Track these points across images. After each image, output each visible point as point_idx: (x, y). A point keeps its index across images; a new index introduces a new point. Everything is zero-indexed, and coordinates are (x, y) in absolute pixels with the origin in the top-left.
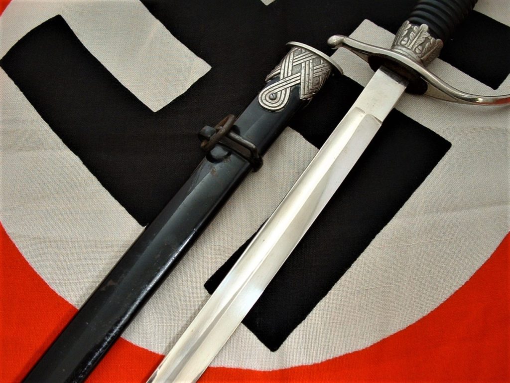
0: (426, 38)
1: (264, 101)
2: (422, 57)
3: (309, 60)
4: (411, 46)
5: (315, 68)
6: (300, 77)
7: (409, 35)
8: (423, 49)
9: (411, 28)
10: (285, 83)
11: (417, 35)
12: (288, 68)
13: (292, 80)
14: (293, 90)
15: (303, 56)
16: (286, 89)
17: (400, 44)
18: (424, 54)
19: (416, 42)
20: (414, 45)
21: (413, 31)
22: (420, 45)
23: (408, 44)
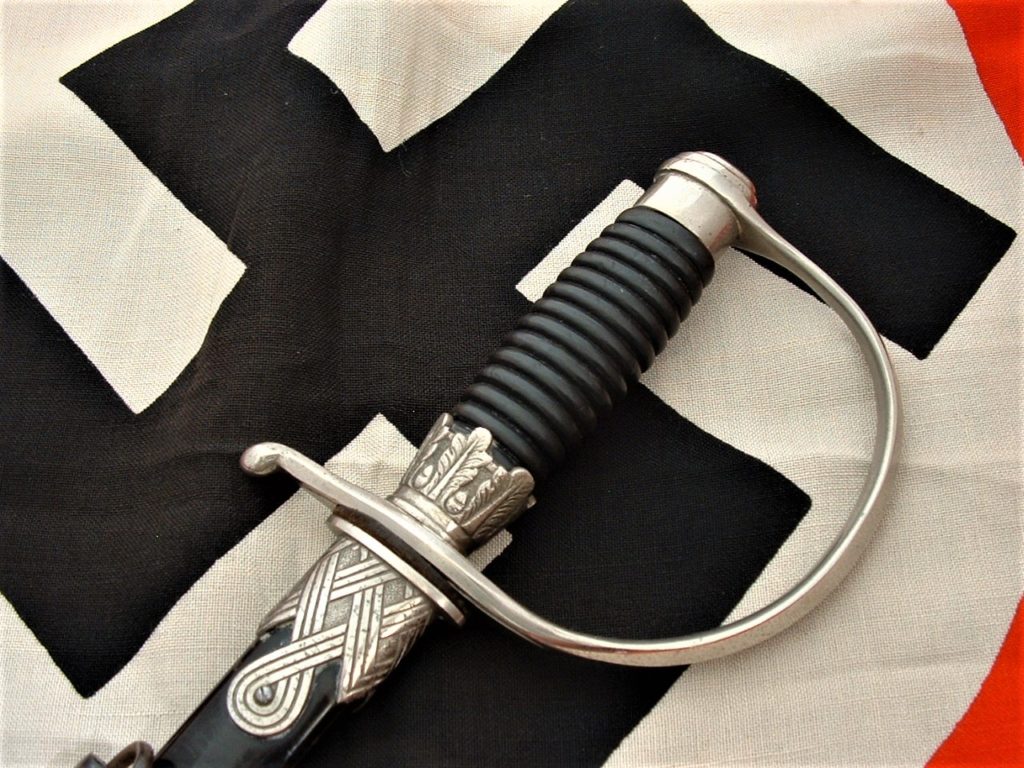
0: (479, 468)
1: (241, 707)
2: (464, 520)
3: (374, 587)
4: (436, 492)
5: (387, 611)
6: (342, 638)
7: (439, 458)
8: (468, 499)
9: (446, 438)
10: (301, 655)
11: (456, 461)
12: (317, 603)
13: (322, 647)
14: (320, 675)
15: (360, 571)
16: (302, 672)
17: (413, 484)
18: (472, 513)
19: (451, 479)
20: (446, 487)
21: (450, 446)
22: (463, 487)
23: (432, 484)
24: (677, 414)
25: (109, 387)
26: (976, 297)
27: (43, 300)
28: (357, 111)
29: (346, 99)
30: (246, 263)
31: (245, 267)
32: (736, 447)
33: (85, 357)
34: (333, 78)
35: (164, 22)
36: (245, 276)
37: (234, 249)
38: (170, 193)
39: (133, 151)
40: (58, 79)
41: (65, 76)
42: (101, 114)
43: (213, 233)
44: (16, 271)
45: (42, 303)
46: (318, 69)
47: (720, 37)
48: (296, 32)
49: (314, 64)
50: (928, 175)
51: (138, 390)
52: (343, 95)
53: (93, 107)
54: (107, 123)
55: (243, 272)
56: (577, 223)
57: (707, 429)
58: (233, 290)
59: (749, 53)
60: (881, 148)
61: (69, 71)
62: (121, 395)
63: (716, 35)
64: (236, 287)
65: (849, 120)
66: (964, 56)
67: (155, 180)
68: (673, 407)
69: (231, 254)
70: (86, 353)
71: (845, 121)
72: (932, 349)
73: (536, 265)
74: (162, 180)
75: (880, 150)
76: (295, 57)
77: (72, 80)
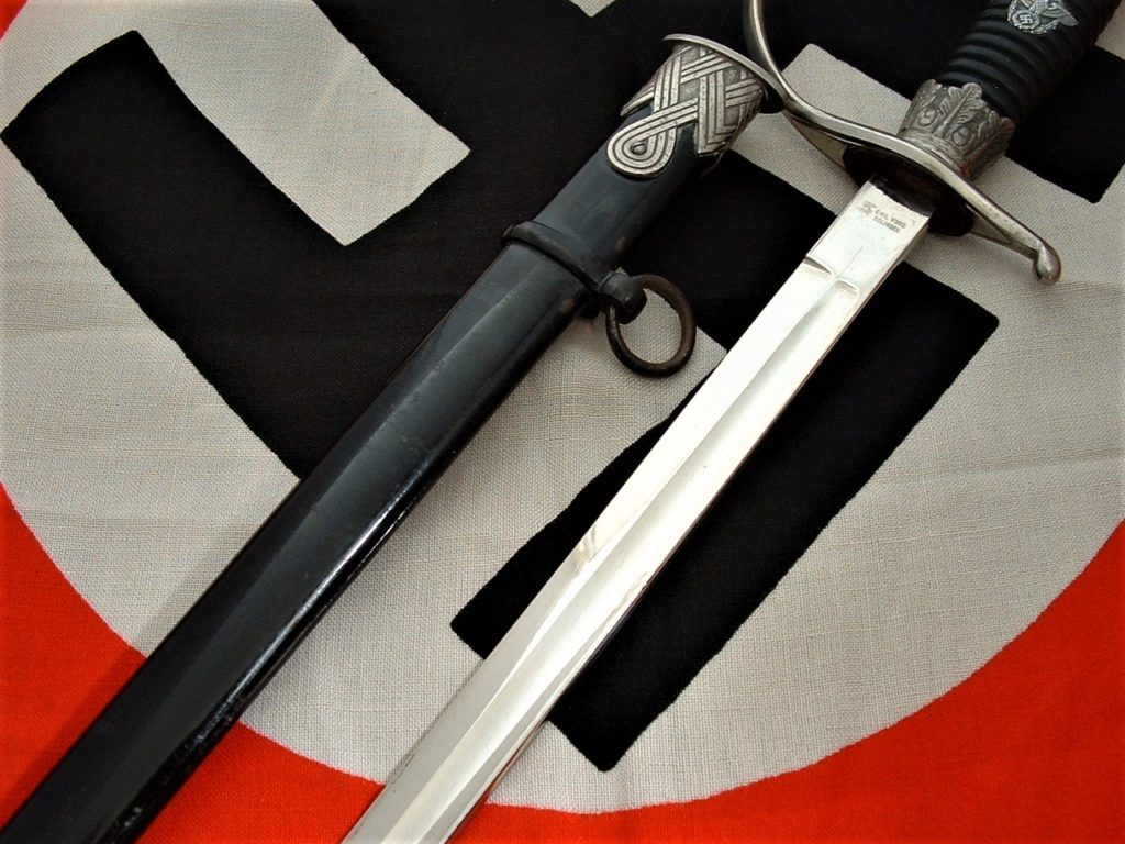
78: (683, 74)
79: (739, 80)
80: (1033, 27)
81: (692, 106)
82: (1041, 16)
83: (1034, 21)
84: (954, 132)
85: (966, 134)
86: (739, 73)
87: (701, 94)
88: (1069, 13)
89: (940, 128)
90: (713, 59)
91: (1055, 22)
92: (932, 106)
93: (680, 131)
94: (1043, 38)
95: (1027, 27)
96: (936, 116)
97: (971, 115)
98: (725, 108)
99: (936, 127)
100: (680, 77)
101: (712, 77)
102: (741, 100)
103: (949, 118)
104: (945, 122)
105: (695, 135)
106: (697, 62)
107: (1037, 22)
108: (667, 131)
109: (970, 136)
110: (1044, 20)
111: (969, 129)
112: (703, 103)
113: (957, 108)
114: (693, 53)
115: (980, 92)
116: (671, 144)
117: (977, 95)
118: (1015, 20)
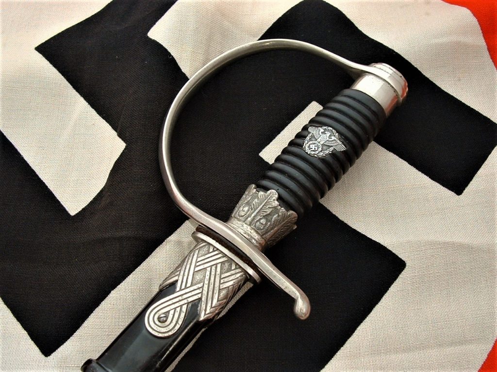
3: (216, 265)
5: (223, 276)
12: (189, 274)
14: (190, 308)
15: (210, 257)
24: (338, 219)
25: (59, 202)
26: (486, 162)
27: (26, 158)
28: (180, 67)
29: (175, 61)
30: (126, 143)
31: (125, 145)
32: (368, 236)
33: (47, 187)
34: (169, 50)
35: (87, 20)
36: (125, 149)
37: (120, 135)
38: (89, 106)
39: (71, 84)
40: (34, 48)
41: (38, 46)
42: (55, 66)
43: (110, 127)
44: (13, 143)
45: (26, 160)
46: (162, 46)
47: (361, 31)
48: (152, 27)
49: (160, 43)
50: (463, 101)
51: (74, 204)
52: (174, 59)
53: (51, 62)
54: (58, 70)
55: (124, 147)
56: (289, 123)
57: (354, 227)
58: (120, 156)
59: (375, 39)
60: (440, 88)
61: (40, 44)
62: (64, 206)
63: (359, 30)
64: (121, 154)
65: (424, 74)
66: (481, 42)
67: (82, 99)
68: (337, 215)
69: (118, 138)
70: (47, 185)
71: (422, 74)
72: (464, 190)
73: (269, 143)
74: (85, 99)
75: (439, 88)
76: (151, 39)
77: (41, 49)
78: (198, 264)
79: (231, 270)
80: (317, 152)
81: (199, 288)
82: (323, 145)
83: (318, 148)
84: (257, 221)
85: (264, 223)
86: (231, 265)
87: (206, 280)
88: (341, 143)
89: (249, 219)
90: (217, 254)
91: (331, 149)
92: (248, 204)
93: (190, 305)
94: (323, 160)
95: (313, 153)
96: (248, 210)
97: (269, 211)
98: (219, 289)
99: (247, 218)
100: (196, 266)
101: (214, 268)
102: (231, 283)
103: (255, 213)
104: (253, 215)
105: (199, 308)
106: (207, 256)
107: (320, 149)
108: (181, 306)
109: (266, 224)
110: (325, 148)
111: (267, 219)
112: (206, 286)
113: (262, 206)
114: (206, 249)
115: (277, 196)
116: (183, 315)
117: (274, 198)
118: (307, 147)
